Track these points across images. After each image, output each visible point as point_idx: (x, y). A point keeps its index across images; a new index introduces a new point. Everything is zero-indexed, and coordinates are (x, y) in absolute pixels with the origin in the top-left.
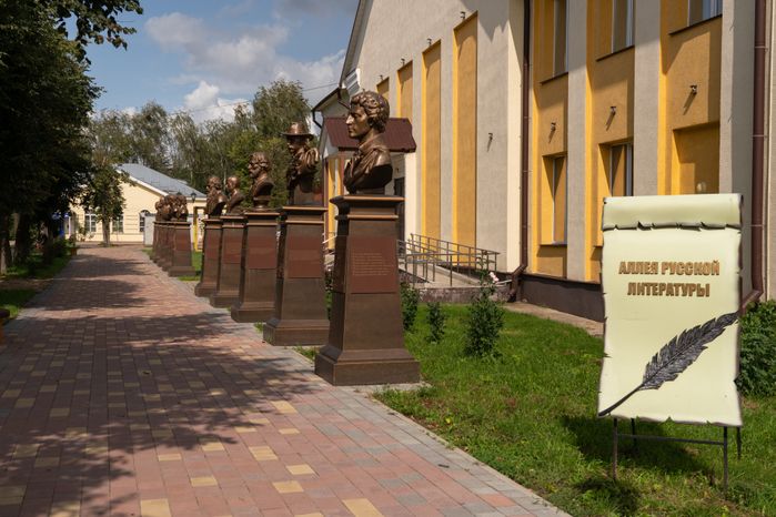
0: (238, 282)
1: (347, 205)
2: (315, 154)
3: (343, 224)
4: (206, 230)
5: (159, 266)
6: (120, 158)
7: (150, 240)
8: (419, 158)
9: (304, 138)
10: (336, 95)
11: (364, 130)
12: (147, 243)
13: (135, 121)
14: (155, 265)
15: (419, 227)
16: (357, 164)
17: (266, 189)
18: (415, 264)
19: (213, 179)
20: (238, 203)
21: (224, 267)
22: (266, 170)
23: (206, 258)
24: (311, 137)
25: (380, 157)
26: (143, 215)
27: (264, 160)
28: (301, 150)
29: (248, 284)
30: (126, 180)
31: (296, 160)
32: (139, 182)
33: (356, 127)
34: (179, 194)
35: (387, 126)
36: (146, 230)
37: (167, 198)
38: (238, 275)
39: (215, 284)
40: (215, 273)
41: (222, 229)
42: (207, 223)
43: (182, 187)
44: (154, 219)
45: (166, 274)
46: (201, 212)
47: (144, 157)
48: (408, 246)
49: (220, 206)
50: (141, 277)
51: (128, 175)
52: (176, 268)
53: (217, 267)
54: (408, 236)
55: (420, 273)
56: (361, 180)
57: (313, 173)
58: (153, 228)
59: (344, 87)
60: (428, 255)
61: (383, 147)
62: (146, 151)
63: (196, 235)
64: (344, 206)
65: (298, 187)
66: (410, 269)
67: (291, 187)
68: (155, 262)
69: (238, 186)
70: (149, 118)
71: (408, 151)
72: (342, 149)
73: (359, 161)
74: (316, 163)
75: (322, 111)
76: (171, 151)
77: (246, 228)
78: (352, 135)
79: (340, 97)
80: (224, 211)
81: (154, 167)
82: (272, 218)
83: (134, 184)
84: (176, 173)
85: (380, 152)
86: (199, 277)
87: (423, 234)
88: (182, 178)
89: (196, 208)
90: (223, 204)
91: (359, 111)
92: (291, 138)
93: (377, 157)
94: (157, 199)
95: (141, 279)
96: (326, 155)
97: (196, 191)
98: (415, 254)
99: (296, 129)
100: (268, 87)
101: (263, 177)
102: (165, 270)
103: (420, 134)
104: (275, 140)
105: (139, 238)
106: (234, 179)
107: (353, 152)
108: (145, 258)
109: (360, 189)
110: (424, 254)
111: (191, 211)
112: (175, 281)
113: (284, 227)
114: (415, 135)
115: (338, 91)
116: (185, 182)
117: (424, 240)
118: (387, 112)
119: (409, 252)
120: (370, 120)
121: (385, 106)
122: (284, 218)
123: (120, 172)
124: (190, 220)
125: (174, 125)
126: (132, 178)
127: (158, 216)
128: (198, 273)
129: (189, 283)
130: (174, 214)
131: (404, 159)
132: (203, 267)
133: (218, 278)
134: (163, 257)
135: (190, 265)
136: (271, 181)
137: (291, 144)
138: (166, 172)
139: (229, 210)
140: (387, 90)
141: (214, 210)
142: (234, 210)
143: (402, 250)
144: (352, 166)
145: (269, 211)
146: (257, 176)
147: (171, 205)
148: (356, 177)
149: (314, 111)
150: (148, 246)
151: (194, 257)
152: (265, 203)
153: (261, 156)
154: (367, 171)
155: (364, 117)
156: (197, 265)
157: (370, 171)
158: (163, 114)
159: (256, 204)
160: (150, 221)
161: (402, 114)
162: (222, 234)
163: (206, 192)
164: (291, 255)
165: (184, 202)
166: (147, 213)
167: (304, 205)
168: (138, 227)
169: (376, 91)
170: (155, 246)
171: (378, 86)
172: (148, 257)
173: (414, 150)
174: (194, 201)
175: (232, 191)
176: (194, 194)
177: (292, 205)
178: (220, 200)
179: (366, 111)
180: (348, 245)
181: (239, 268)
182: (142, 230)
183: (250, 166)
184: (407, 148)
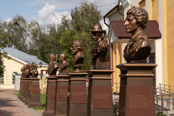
0: (66, 111)
1: (126, 69)
2: (107, 41)
3: (124, 79)
4: (48, 82)
5: (23, 102)
6: (3, 45)
7: (18, 88)
8: (163, 42)
9: (101, 33)
10: (116, 9)
11: (134, 28)
12: (16, 90)
13: (10, 25)
14: (21, 102)
15: (164, 80)
16: (131, 46)
17: (81, 60)
18: (162, 100)
19: (52, 55)
20: (65, 68)
21: (58, 102)
22: (80, 50)
23: (48, 98)
24: (105, 32)
25: (144, 43)
26: (14, 74)
27: (79, 45)
28: (100, 39)
29: (71, 112)
30: (6, 56)
31: (97, 45)
32: (12, 57)
33: (130, 27)
34: (33, 63)
35: (147, 26)
36: (16, 82)
37: (27, 66)
38: (66, 107)
39: (53, 111)
40: (54, 105)
41: (57, 82)
42: (49, 79)
43: (34, 59)
44: (20, 77)
45: (27, 106)
46: (44, 72)
47: (15, 44)
48: (158, 90)
49: (56, 70)
50: (13, 108)
51: (6, 53)
52: (32, 103)
53: (54, 102)
54: (157, 85)
55: (165, 106)
56: (133, 55)
57: (106, 52)
58: (20, 81)
59: (121, 4)
60: (169, 95)
61: (146, 37)
62: (15, 41)
63: (43, 85)
64: (124, 70)
65: (98, 59)
66: (160, 103)
67: (94, 59)
68: (21, 100)
69: (65, 59)
70: (16, 23)
71: (157, 38)
72: (120, 38)
73: (132, 45)
74: (108, 46)
75: (109, 17)
76: (29, 40)
77: (70, 81)
78: (128, 31)
79: (118, 10)
80: (58, 73)
81: (20, 49)
82: (84, 76)
83: (9, 58)
84: (32, 52)
85: (143, 40)
86: (44, 108)
87: (166, 83)
88: (35, 55)
89: (42, 71)
90: (57, 68)
91: (131, 18)
92: (94, 33)
93: (142, 43)
94: (22, 66)
95: (14, 109)
96: (112, 41)
97: (42, 62)
98: (162, 95)
99: (96, 28)
100: (79, 6)
101: (79, 54)
102: (26, 104)
103: (163, 28)
104: (84, 34)
105: (12, 87)
106: (63, 55)
107: (129, 40)
108: (15, 97)
109: (133, 60)
110: (167, 95)
111: (40, 73)
112: (32, 110)
113: (91, 81)
114: (160, 29)
115: (117, 6)
116: (36, 57)
117: (167, 87)
118: (147, 18)
119: (158, 94)
120: (138, 23)
121: (146, 15)
122: (91, 76)
123: (2, 52)
124: (39, 77)
125: (30, 27)
126: (9, 55)
127: (23, 75)
128: (43, 106)
129: (39, 111)
130: (31, 74)
131: (154, 43)
132: (46, 102)
133: (55, 108)
134: (25, 97)
135: (39, 101)
136: (83, 56)
137: (94, 36)
138: (26, 52)
139: (61, 72)
140: (145, 5)
141: (52, 72)
142: (63, 71)
143: (155, 92)
144: (128, 48)
145: (82, 72)
146: (76, 54)
147: (29, 69)
148: (131, 54)
149: (104, 18)
150: (17, 91)
151: (41, 97)
152: (80, 68)
153: (77, 43)
154: (137, 50)
155: (134, 21)
156: (43, 101)
157: (138, 50)
158: (24, 21)
159: (75, 68)
160: (18, 78)
161: (153, 18)
162: (57, 85)
163: (48, 62)
164: (95, 96)
165: (36, 68)
166: (16, 74)
167: (102, 69)
168: (12, 81)
169: (139, 6)
170: (21, 91)
171: (140, 3)
172: (17, 97)
173: (160, 37)
174: (41, 67)
175: (62, 62)
176: (41, 63)
177: (95, 69)
178: (56, 67)
179: (135, 18)
180: (127, 91)
181: (66, 103)
182: (13, 82)
183: (72, 48)
184: (156, 36)
